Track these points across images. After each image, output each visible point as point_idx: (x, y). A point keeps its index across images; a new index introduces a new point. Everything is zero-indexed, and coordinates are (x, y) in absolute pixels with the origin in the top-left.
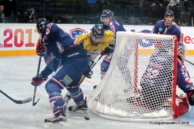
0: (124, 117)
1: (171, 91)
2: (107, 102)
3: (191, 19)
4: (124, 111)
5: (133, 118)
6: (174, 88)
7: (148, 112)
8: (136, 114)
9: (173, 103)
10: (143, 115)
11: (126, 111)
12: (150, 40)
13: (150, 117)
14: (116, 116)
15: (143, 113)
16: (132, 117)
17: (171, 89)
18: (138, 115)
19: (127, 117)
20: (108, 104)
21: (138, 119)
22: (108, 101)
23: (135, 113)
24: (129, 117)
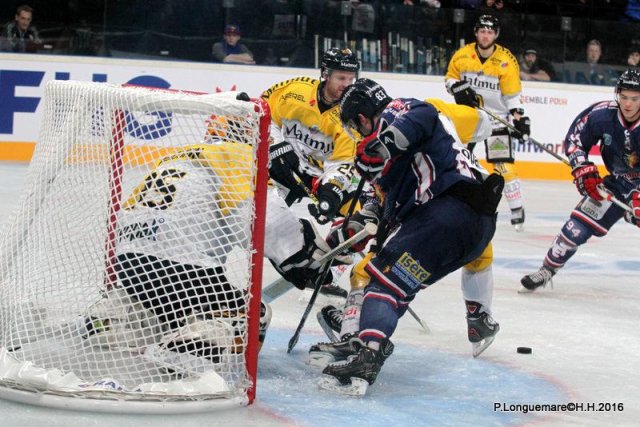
0: (69, 395)
1: (241, 302)
2: (9, 339)
3: (314, 39)
4: (71, 374)
5: (102, 399)
6: (252, 292)
7: (157, 379)
8: (114, 385)
9: (248, 347)
10: (139, 390)
11: (77, 373)
12: (162, 115)
13: (164, 397)
14: (41, 390)
15: (139, 382)
16: (99, 396)
17: (243, 297)
18: (120, 389)
19: (78, 394)
20: (13, 347)
21: (120, 404)
22: (11, 334)
23: (107, 380)
24: (89, 395)
